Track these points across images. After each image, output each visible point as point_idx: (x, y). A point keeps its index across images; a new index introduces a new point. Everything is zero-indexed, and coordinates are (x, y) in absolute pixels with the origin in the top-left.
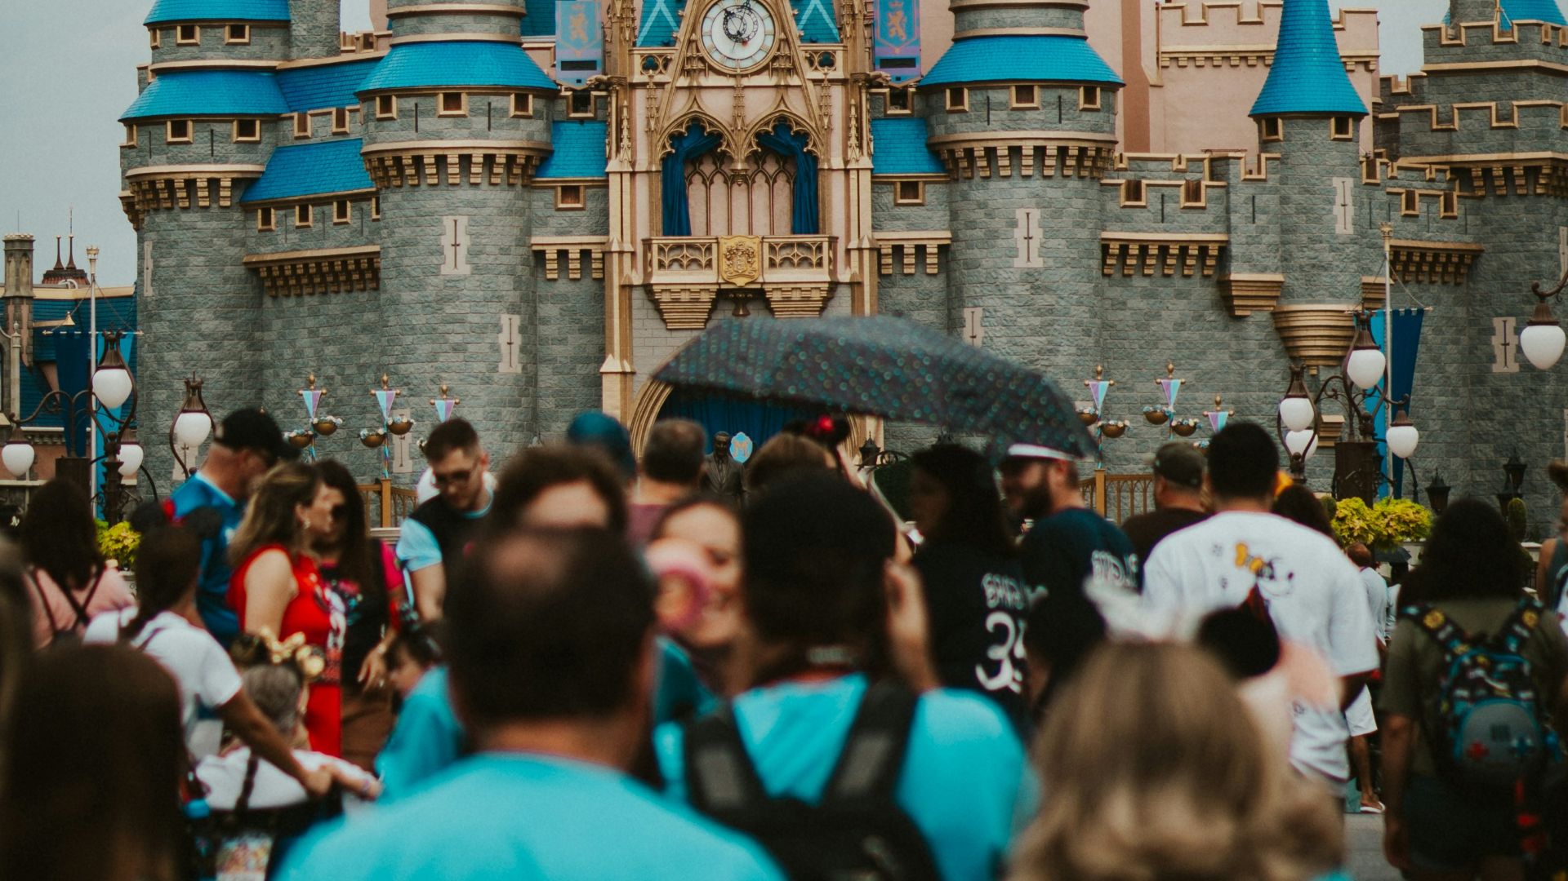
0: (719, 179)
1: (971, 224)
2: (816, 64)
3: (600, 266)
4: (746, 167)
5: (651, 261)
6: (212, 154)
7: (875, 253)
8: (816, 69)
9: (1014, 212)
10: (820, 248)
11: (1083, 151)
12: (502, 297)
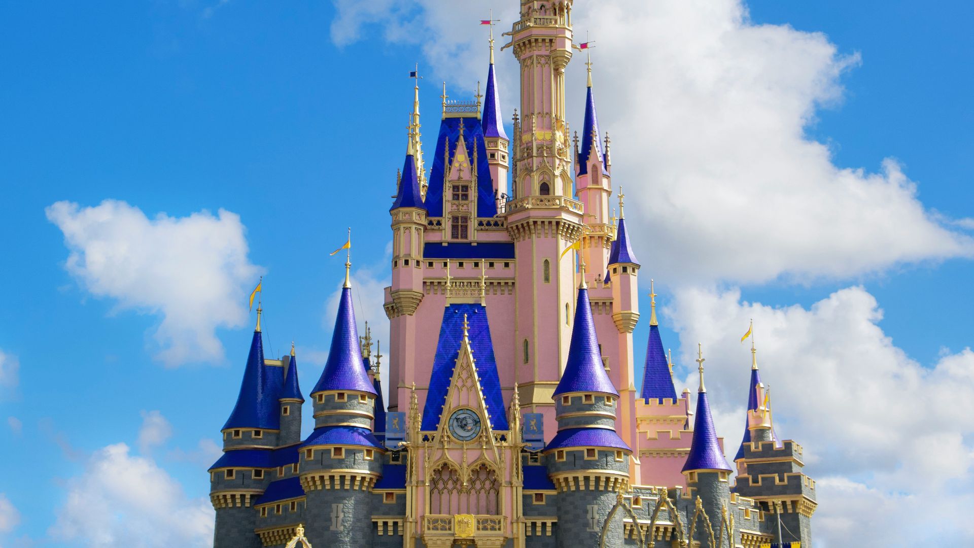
0: (455, 492)
1: (566, 512)
2: (499, 440)
3: (402, 529)
4: (467, 485)
5: (424, 526)
6: (243, 484)
7: (524, 524)
8: (499, 442)
9: (586, 506)
10: (499, 522)
11: (616, 479)
12: (358, 541)
